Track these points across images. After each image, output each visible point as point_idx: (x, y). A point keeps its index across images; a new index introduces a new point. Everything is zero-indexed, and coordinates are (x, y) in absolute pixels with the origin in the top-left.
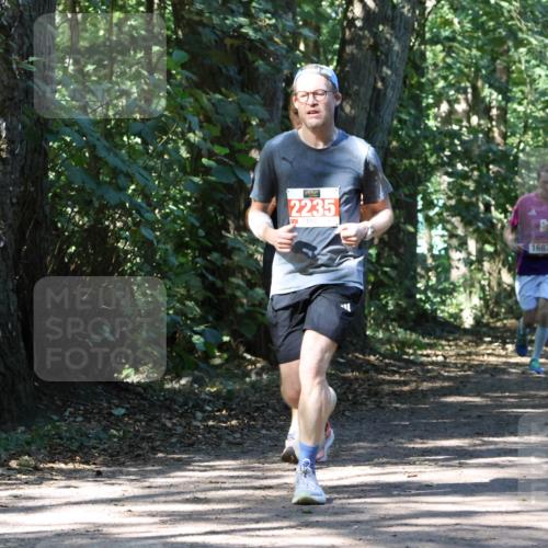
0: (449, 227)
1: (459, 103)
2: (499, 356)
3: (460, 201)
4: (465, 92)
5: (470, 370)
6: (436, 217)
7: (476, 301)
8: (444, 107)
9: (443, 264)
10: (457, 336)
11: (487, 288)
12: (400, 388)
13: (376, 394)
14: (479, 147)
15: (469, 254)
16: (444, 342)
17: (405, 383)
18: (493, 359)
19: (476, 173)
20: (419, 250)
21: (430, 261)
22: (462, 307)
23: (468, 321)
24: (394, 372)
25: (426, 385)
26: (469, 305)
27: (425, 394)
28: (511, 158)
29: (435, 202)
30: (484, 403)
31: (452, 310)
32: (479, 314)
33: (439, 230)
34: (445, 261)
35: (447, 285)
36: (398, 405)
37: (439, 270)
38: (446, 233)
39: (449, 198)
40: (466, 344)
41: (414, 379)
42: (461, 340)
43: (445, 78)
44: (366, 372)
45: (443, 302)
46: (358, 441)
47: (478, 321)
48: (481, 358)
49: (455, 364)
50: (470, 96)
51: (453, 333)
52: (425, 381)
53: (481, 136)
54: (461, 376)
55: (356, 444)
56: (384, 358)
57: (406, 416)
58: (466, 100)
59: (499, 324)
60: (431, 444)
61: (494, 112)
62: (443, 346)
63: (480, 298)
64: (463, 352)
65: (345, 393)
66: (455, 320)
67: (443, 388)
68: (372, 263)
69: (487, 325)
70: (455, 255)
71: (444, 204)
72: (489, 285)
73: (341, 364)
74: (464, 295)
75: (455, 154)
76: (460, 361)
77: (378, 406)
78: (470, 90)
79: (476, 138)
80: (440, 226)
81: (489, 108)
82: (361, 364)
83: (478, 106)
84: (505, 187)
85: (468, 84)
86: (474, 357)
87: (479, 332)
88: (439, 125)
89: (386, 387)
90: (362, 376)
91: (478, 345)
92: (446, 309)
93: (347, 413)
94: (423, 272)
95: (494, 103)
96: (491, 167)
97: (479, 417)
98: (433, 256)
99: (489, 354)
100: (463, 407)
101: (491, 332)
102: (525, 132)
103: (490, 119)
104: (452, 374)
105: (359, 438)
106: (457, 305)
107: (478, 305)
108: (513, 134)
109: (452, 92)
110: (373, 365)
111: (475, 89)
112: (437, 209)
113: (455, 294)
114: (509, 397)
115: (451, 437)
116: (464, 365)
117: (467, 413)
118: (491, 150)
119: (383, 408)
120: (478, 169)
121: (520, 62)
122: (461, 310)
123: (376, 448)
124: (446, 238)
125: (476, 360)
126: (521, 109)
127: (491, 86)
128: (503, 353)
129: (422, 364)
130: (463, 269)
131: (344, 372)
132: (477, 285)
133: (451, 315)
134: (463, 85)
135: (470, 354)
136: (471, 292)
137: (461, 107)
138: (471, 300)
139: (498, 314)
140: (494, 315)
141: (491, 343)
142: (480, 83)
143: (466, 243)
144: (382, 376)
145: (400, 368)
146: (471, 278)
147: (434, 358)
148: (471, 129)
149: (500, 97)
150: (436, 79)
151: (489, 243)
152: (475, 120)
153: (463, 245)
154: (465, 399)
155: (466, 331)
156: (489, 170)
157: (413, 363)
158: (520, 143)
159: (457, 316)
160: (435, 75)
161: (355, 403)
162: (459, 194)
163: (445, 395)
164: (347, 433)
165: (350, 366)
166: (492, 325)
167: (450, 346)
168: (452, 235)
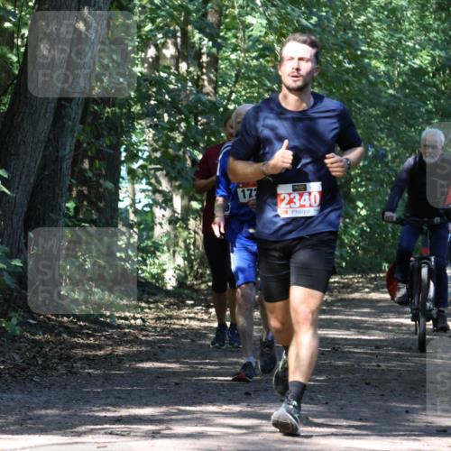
0: (153, 181)
1: (167, 48)
2: (202, 320)
3: (165, 154)
4: (175, 37)
5: (168, 335)
6: (140, 171)
7: (180, 261)
8: (152, 52)
9: (146, 221)
10: (157, 298)
11: (192, 247)
12: (94, 353)
13: (69, 358)
14: (188, 96)
15: (174, 212)
16: (143, 305)
17: (100, 347)
18: (194, 324)
19: (183, 125)
20: (121, 205)
21: (132, 217)
22: (165, 267)
23: (171, 282)
24: (89, 336)
25: (121, 350)
26: (173, 266)
27: (120, 359)
28: (222, 109)
29: (140, 154)
30: (183, 369)
31: (154, 271)
32: (183, 274)
33: (143, 185)
34: (149, 218)
35: (150, 243)
36: (90, 371)
37: (142, 227)
38: (150, 188)
39: (155, 150)
40: (167, 307)
41: (110, 343)
42: (161, 302)
43: (153, 21)
44: (59, 334)
45: (144, 262)
46: (46, 408)
47: (181, 282)
48: (182, 322)
49: (155, 328)
50: (179, 40)
51: (154, 294)
52: (120, 345)
53: (190, 84)
54: (159, 341)
55: (43, 412)
56: (79, 320)
57: (99, 383)
58: (175, 44)
59: (203, 286)
60: (124, 412)
61: (204, 59)
62: (142, 308)
63: (184, 259)
64: (162, 315)
65: (34, 357)
66: (157, 281)
67: (140, 352)
68: (70, 217)
69: (191, 287)
70: (158, 212)
71: (149, 157)
72: (194, 244)
73: (31, 324)
74: (167, 255)
75: (161, 103)
76: (160, 324)
77: (70, 372)
78: (179, 34)
79: (185, 86)
80: (144, 181)
81: (199, 55)
82: (53, 326)
83: (188, 51)
84: (213, 139)
85: (177, 28)
86: (175, 321)
87: (181, 295)
88: (145, 71)
89: (79, 351)
90: (53, 339)
91: (179, 308)
92: (148, 269)
93: (35, 379)
94: (124, 229)
95: (204, 50)
96: (200, 118)
97: (177, 384)
98: (136, 212)
99: (190, 318)
100: (161, 373)
101: (195, 295)
102: (236, 82)
103: (200, 66)
104: (151, 339)
105: (47, 406)
106: (160, 265)
107: (182, 265)
108: (225, 83)
109: (160, 36)
110: (68, 328)
111: (185, 34)
112: (141, 162)
113: (158, 254)
114: (209, 364)
115: (147, 405)
116: (163, 329)
117: (165, 381)
118: (200, 101)
119: (75, 373)
120: (186, 120)
121: (233, 7)
122: (164, 271)
123: (65, 417)
124: (150, 193)
125: (177, 324)
126: (233, 56)
127: (201, 31)
128: (206, 317)
129: (119, 327)
130: (167, 227)
131: (34, 335)
132: (182, 244)
133: (153, 276)
134: (172, 28)
135: (171, 317)
136: (174, 252)
137: (170, 51)
138: (174, 261)
139: (202, 275)
140: (198, 277)
141: (193, 306)
142: (190, 27)
143: (171, 200)
144: (76, 339)
145: (95, 330)
146: (176, 237)
147: (133, 321)
148: (180, 78)
149: (210, 43)
150: (143, 21)
151: (196, 200)
152: (183, 66)
153: (168, 201)
154: (163, 365)
155: (168, 293)
156: (197, 121)
157: (110, 326)
158: (231, 93)
159: (159, 277)
160: (143, 17)
161: (44, 368)
162: (165, 146)
163: (142, 361)
164: (35, 400)
165: (41, 327)
166: (196, 287)
167: (150, 308)
168: (155, 191)
